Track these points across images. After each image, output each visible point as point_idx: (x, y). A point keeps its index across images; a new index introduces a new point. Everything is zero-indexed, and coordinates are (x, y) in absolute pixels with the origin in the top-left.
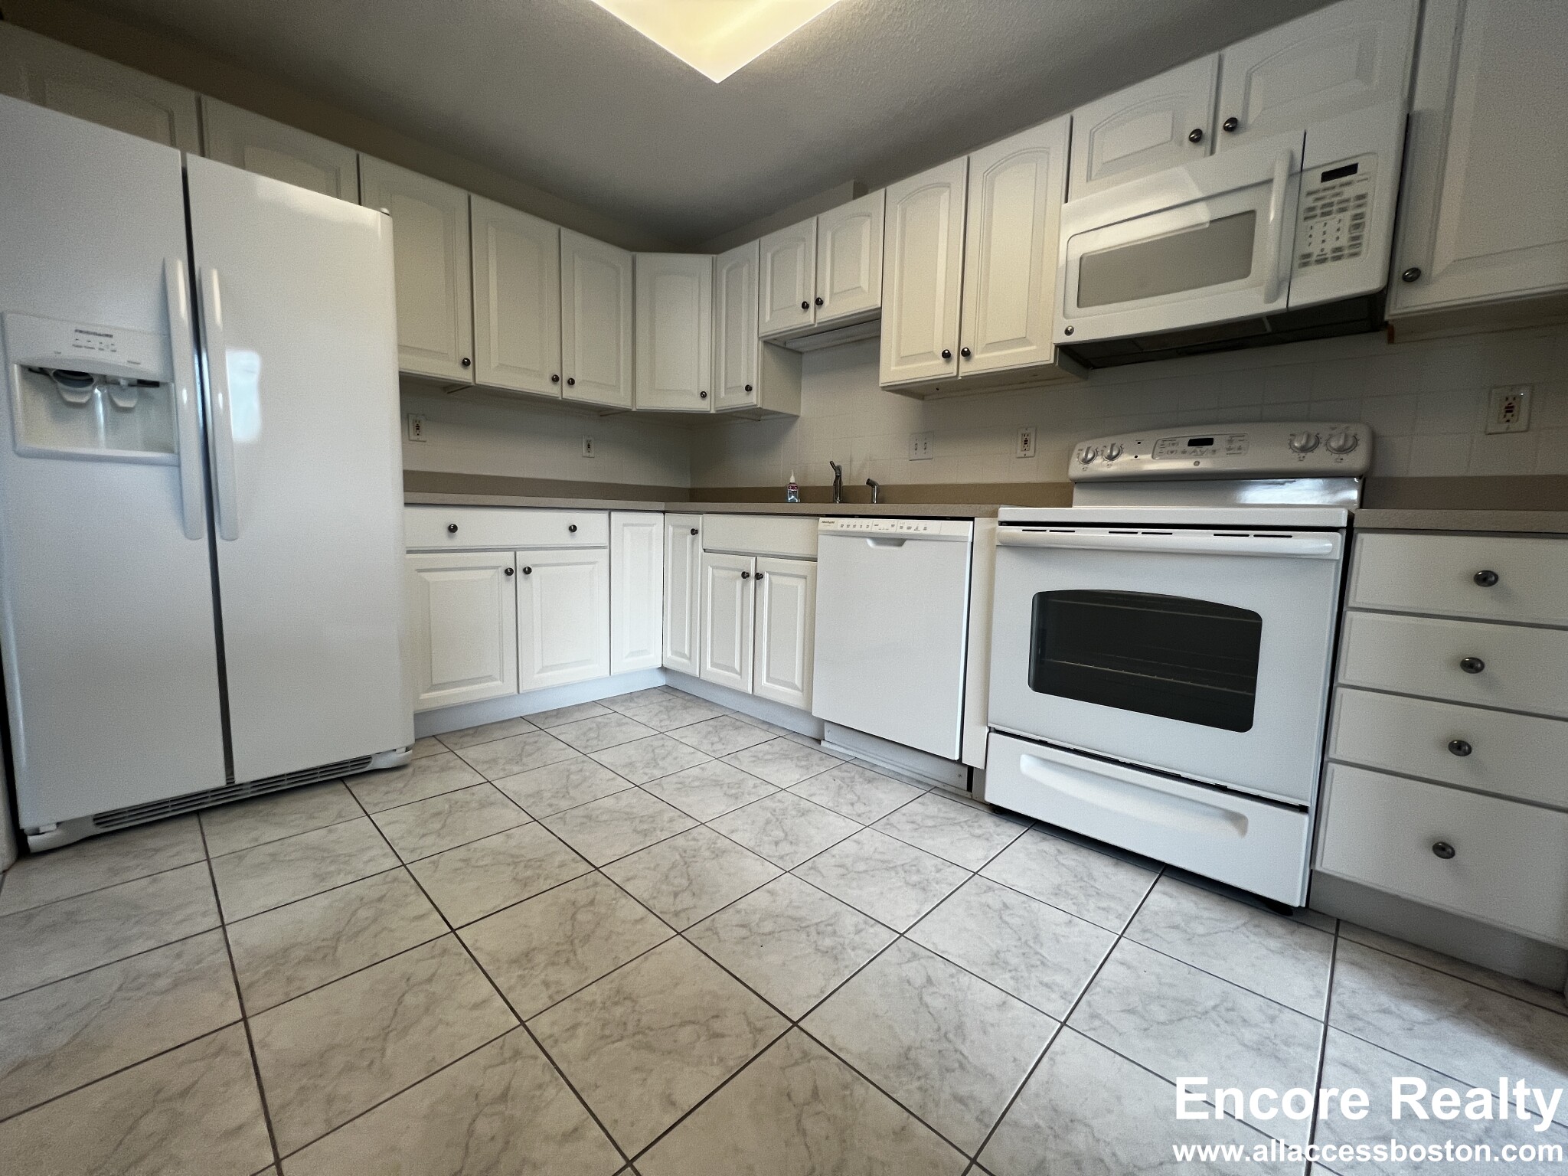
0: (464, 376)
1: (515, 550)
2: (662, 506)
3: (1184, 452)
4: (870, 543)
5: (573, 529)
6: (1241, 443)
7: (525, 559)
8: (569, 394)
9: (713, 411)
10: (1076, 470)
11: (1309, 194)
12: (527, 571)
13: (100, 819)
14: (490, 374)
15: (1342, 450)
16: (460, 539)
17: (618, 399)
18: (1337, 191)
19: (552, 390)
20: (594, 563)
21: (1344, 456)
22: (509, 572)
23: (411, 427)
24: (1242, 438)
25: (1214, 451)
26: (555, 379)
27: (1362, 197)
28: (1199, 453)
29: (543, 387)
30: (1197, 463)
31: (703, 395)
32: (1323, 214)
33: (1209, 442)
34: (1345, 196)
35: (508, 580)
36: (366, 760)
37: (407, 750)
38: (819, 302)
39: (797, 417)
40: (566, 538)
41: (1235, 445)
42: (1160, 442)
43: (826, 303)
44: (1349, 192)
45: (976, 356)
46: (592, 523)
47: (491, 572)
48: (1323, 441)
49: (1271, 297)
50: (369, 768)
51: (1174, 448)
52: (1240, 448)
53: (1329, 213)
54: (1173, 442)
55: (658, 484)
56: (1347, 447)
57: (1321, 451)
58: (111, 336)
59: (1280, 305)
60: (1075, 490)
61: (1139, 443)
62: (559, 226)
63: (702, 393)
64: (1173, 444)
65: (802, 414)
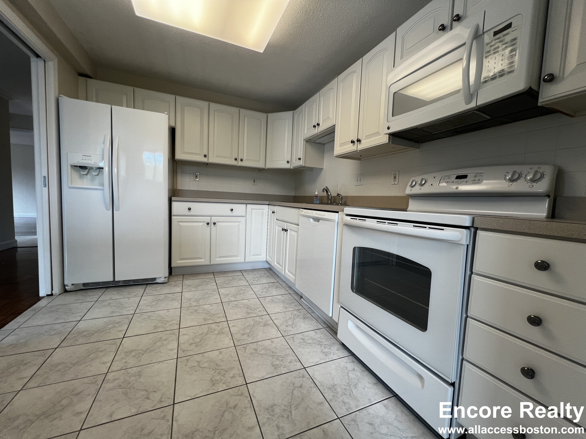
0: (205, 160)
1: (211, 216)
2: (267, 203)
3: (453, 182)
4: (312, 220)
5: (232, 210)
6: (480, 177)
7: (214, 219)
8: (240, 164)
9: (292, 168)
10: (409, 191)
11: (487, 44)
12: (215, 224)
13: (84, 285)
14: (212, 159)
15: (533, 180)
16: (192, 212)
17: (260, 165)
18: (501, 39)
19: (234, 163)
20: (240, 222)
21: (534, 184)
22: (208, 224)
23: (195, 176)
24: (481, 175)
25: (467, 182)
26: (236, 159)
27: (515, 39)
28: (460, 183)
29: (231, 162)
30: (457, 188)
31: (288, 162)
32: (494, 53)
33: (465, 177)
34: (506, 41)
35: (208, 226)
36: (155, 279)
37: (165, 278)
38: (318, 125)
39: (322, 169)
40: (230, 213)
41: (477, 178)
42: (444, 177)
43: (321, 125)
44: (508, 38)
45: (363, 142)
46: (239, 209)
47: (202, 223)
48: (524, 176)
49: (468, 102)
50: (155, 282)
51: (448, 180)
52: (479, 180)
53: (498, 52)
54: (449, 177)
55: (281, 194)
56: (535, 180)
57: (521, 181)
58: (91, 156)
59: (473, 105)
60: (410, 200)
61: (434, 178)
62: (239, 108)
63: (287, 161)
64: (449, 178)
65: (324, 168)
